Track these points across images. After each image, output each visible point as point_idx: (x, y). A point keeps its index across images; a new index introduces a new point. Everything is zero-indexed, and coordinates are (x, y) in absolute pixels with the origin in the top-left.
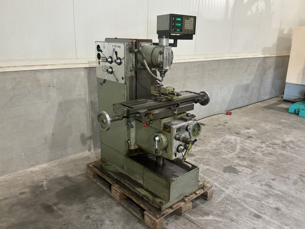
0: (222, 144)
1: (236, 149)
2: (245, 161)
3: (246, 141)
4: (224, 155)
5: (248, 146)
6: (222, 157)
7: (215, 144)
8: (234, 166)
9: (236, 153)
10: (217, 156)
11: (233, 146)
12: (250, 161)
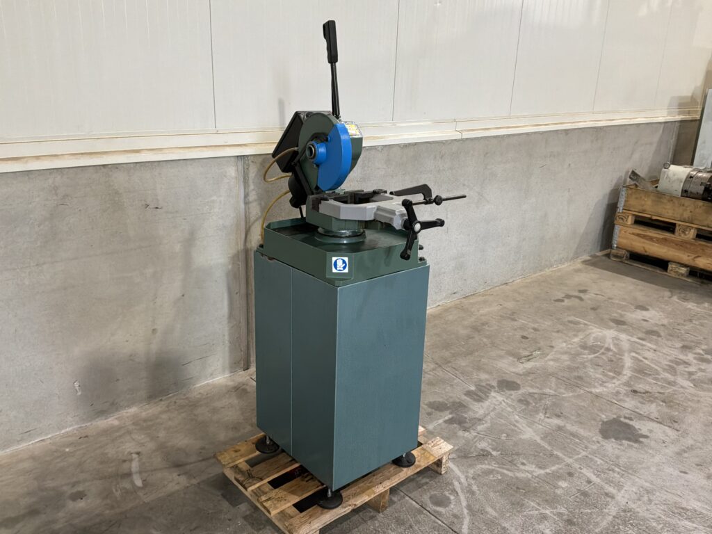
0: (584, 354)
1: (623, 366)
2: (652, 402)
3: (642, 345)
4: (595, 387)
5: (652, 360)
6: (591, 393)
7: (566, 353)
8: (625, 418)
9: (624, 379)
10: (578, 389)
11: (614, 359)
12: (664, 404)
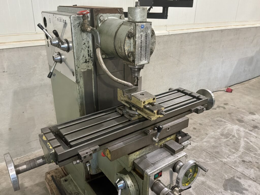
0: (222, 139)
1: (239, 146)
2: (252, 168)
3: (251, 134)
4: (224, 158)
5: (254, 142)
6: (222, 161)
7: (213, 138)
8: (237, 177)
9: (239, 153)
10: (216, 159)
11: (236, 142)
12: (258, 170)
